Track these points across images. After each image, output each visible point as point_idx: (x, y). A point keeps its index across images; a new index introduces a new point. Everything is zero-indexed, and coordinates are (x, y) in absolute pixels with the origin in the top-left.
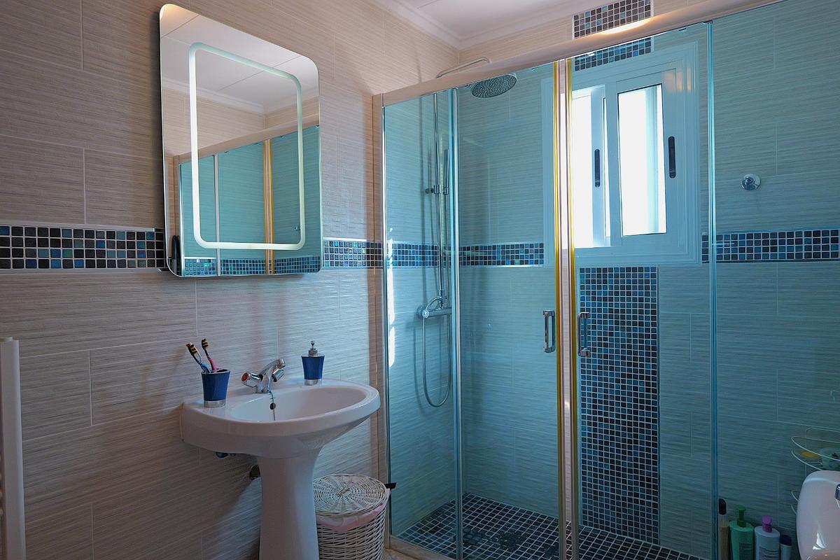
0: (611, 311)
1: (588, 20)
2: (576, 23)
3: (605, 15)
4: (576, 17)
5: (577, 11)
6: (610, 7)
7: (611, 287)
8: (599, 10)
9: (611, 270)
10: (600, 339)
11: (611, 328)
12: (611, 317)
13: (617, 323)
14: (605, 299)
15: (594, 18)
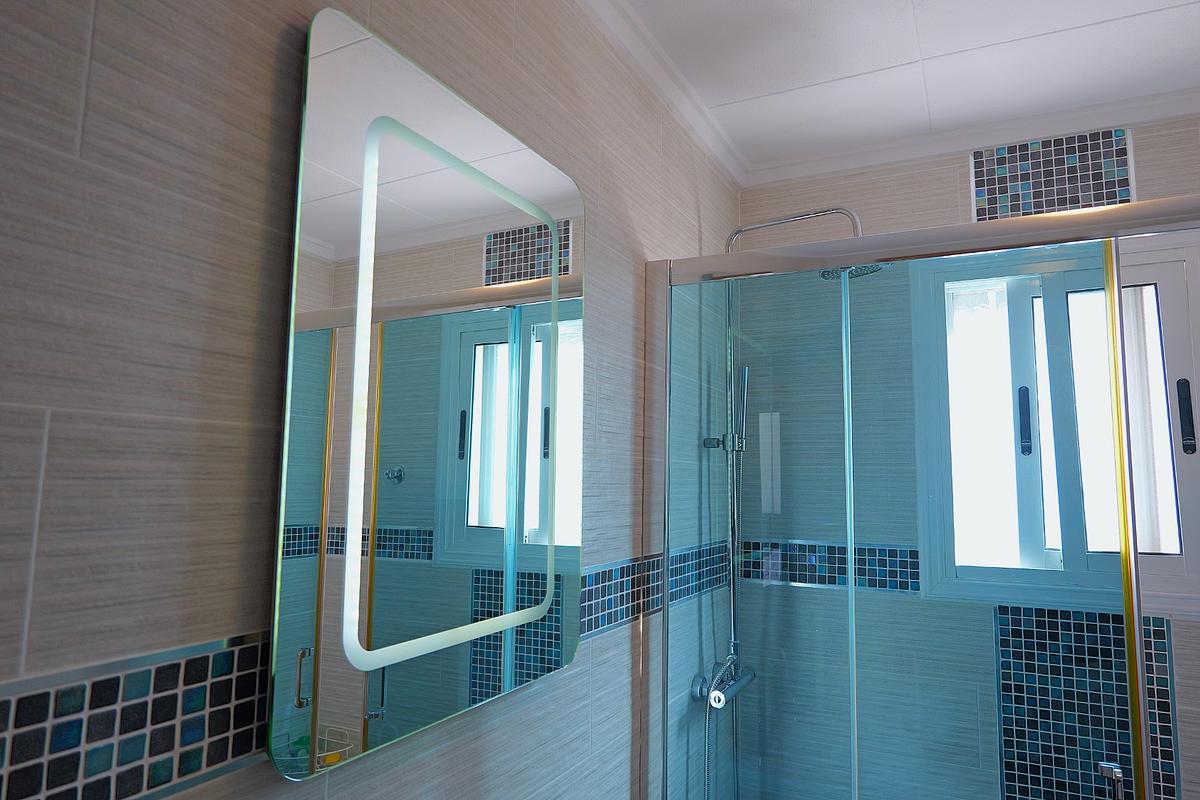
0: (1069, 695)
1: (1001, 161)
2: (978, 165)
3: (1035, 155)
4: (977, 155)
5: (978, 146)
6: (1046, 144)
7: (1068, 649)
8: (1024, 147)
9: (1066, 614)
10: (1046, 749)
11: (1071, 730)
12: (1070, 707)
13: (1083, 720)
14: (1055, 671)
15: (1013, 160)
